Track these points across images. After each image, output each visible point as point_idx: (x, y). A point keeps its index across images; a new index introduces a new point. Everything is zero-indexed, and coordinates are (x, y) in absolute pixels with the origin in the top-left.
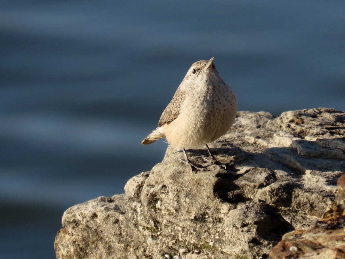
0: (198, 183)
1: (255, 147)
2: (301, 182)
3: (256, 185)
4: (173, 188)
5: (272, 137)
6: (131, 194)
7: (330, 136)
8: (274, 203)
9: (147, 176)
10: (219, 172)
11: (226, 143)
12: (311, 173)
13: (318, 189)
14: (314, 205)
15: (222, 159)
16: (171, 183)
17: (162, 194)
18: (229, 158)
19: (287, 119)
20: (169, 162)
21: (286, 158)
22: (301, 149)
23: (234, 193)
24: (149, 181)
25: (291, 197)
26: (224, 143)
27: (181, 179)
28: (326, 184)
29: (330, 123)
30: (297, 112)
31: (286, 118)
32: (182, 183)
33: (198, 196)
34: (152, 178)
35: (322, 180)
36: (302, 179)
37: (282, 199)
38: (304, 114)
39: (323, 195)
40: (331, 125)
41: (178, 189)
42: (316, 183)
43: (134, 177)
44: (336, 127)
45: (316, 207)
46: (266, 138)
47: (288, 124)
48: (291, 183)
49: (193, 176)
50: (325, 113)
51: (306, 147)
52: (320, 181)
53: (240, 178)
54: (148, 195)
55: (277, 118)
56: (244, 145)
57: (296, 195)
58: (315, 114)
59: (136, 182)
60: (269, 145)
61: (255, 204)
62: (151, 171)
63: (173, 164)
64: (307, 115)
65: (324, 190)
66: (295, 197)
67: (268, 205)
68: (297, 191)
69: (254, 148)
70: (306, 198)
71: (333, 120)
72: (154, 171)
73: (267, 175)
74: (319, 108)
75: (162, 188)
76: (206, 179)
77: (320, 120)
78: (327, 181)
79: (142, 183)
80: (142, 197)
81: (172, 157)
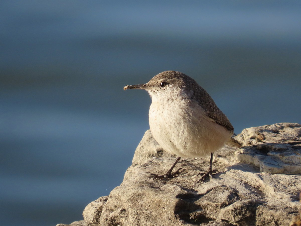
0: (159, 205)
1: (217, 166)
2: (264, 199)
3: (218, 205)
4: (133, 212)
5: (233, 155)
6: (90, 220)
7: (293, 151)
8: (237, 222)
9: (106, 200)
10: (179, 193)
11: (186, 164)
12: (274, 190)
13: (283, 205)
14: (279, 222)
15: (182, 179)
16: (131, 206)
17: (122, 219)
18: (189, 178)
19: (248, 135)
20: (128, 185)
21: (248, 176)
22: (263, 165)
23: (195, 213)
24: (108, 205)
25: (255, 215)
26: (184, 164)
27: (140, 202)
28: (291, 200)
29: (292, 138)
30: (258, 128)
31: (246, 135)
32: (142, 206)
33: (159, 219)
34: (111, 202)
35: (286, 196)
36: (265, 196)
37: (246, 217)
38: (266, 130)
39: (287, 211)
40: (293, 139)
41: (138, 213)
42: (280, 200)
43: (93, 203)
44: (299, 141)
45: (280, 224)
46: (227, 156)
47: (249, 140)
48: (254, 201)
49: (152, 199)
50: (287, 128)
51: (269, 164)
52: (284, 198)
53: (202, 198)
54: (107, 219)
55: (238, 135)
56: (204, 164)
57: (260, 213)
58: (276, 130)
59: (94, 207)
60: (230, 163)
61: (218, 224)
62: (110, 195)
63: (131, 187)
64: (269, 131)
65: (289, 206)
66: (259, 215)
67: (231, 224)
68: (261, 209)
69: (214, 167)
70: (270, 215)
71: (295, 135)
72: (113, 195)
73: (229, 194)
74: (281, 123)
75: (122, 212)
76: (167, 201)
77: (282, 136)
78: (291, 197)
79: (101, 208)
80: (101, 222)
81: (130, 179)
